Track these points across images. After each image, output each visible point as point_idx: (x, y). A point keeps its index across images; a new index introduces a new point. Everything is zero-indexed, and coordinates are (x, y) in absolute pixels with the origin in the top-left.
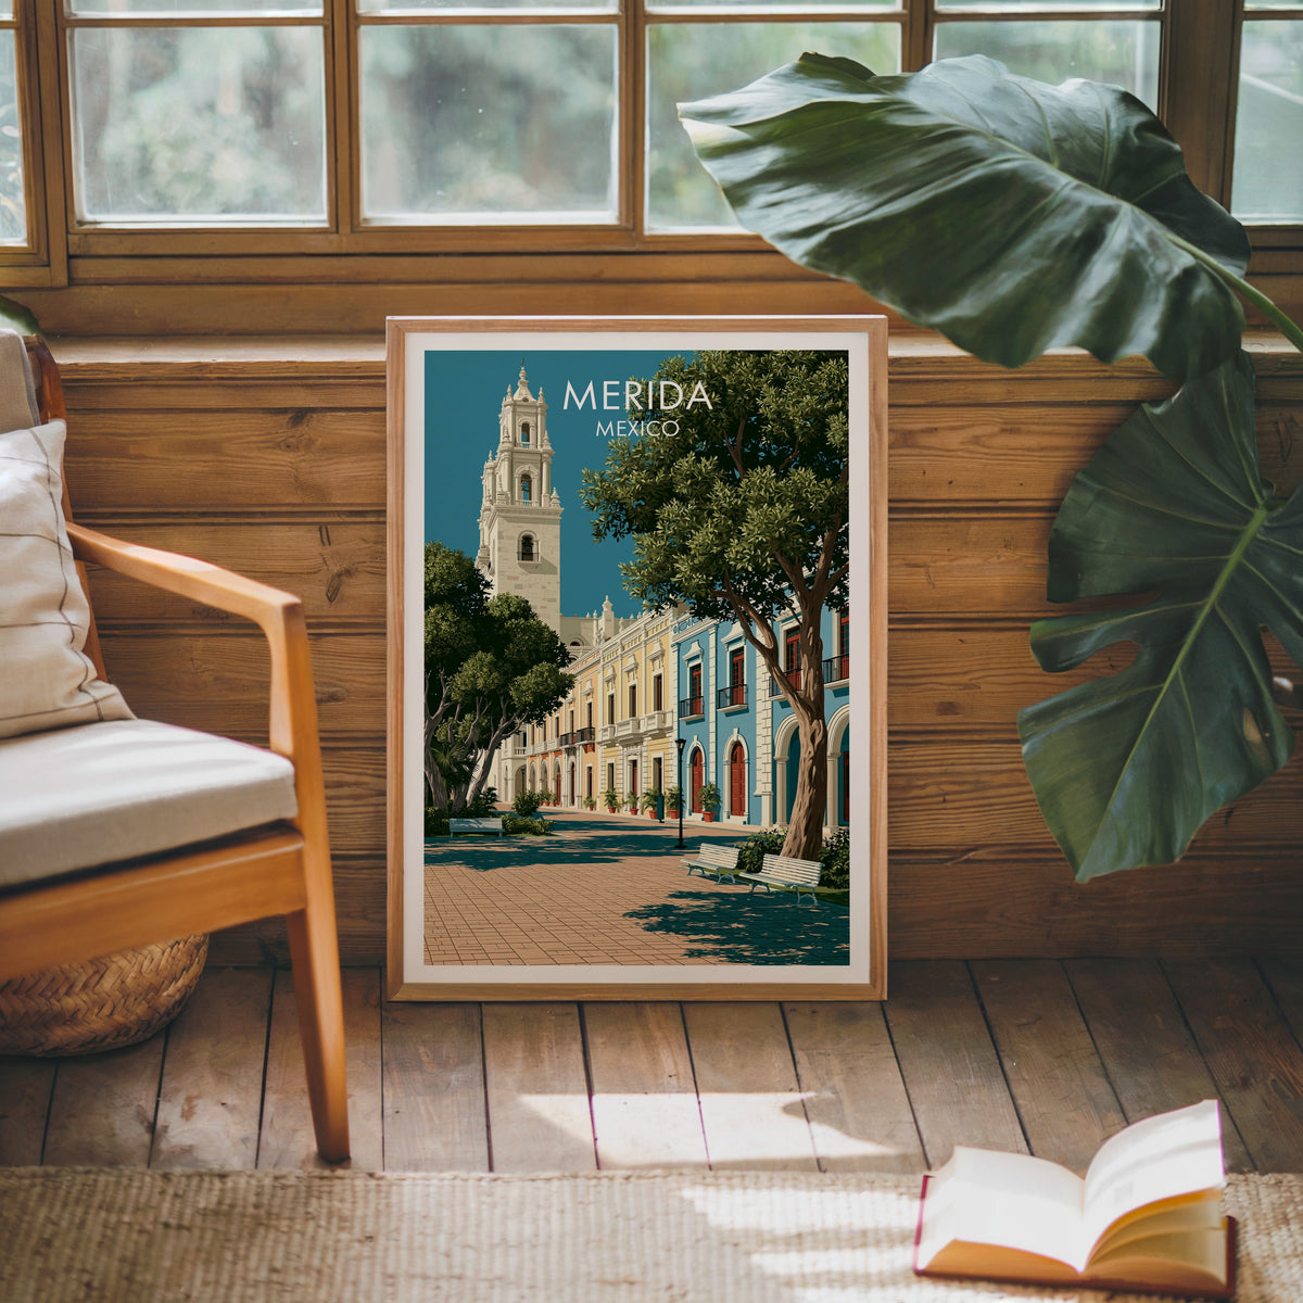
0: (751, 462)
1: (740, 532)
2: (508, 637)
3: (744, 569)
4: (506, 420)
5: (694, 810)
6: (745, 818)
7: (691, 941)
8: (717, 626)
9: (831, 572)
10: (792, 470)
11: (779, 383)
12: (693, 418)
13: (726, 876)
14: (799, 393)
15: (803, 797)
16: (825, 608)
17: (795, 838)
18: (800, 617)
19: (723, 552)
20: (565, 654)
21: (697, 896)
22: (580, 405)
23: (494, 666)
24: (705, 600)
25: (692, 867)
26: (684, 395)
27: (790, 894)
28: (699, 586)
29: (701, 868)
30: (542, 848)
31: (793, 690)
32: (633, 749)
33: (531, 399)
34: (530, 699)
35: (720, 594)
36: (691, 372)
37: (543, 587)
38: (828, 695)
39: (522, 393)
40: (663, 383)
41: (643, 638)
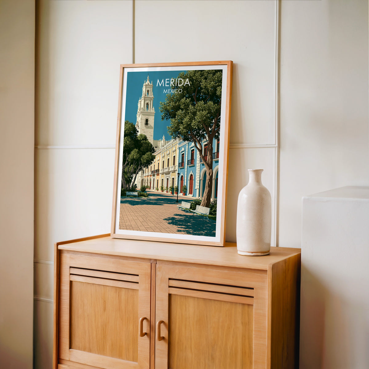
0: (198, 100)
1: (195, 118)
2: (141, 145)
3: (195, 128)
4: (144, 89)
5: (181, 192)
6: (192, 195)
7: (179, 227)
8: (188, 143)
9: (216, 129)
10: (208, 102)
11: (206, 78)
12: (186, 88)
13: (187, 210)
14: (210, 81)
15: (206, 190)
16: (214, 139)
17: (204, 201)
18: (208, 141)
19: (191, 123)
20: (154, 150)
21: (180, 215)
22: (160, 85)
23: (138, 152)
24: (186, 136)
25: (180, 208)
26: (184, 82)
27: (202, 216)
28: (185, 133)
29: (182, 208)
30: (146, 201)
31: (205, 161)
32: (168, 175)
33: (150, 84)
34: (145, 161)
35: (189, 135)
36: (186, 76)
37: (150, 132)
38: (214, 162)
39: (148, 82)
40: (179, 79)
41: (171, 146)
